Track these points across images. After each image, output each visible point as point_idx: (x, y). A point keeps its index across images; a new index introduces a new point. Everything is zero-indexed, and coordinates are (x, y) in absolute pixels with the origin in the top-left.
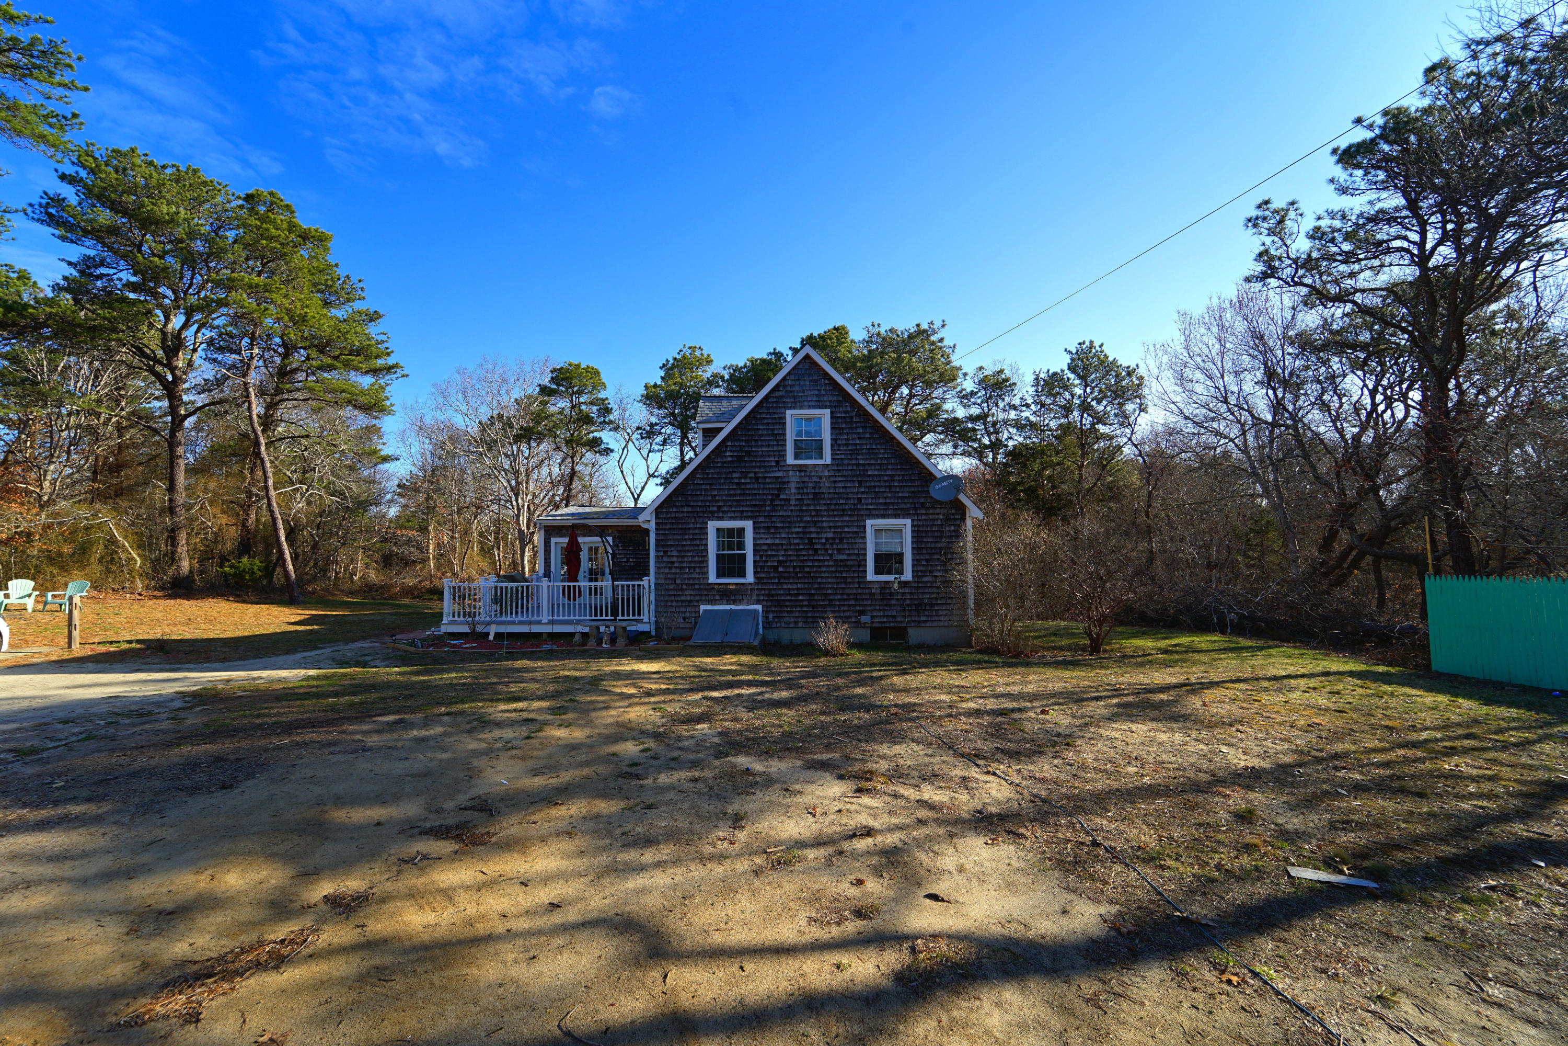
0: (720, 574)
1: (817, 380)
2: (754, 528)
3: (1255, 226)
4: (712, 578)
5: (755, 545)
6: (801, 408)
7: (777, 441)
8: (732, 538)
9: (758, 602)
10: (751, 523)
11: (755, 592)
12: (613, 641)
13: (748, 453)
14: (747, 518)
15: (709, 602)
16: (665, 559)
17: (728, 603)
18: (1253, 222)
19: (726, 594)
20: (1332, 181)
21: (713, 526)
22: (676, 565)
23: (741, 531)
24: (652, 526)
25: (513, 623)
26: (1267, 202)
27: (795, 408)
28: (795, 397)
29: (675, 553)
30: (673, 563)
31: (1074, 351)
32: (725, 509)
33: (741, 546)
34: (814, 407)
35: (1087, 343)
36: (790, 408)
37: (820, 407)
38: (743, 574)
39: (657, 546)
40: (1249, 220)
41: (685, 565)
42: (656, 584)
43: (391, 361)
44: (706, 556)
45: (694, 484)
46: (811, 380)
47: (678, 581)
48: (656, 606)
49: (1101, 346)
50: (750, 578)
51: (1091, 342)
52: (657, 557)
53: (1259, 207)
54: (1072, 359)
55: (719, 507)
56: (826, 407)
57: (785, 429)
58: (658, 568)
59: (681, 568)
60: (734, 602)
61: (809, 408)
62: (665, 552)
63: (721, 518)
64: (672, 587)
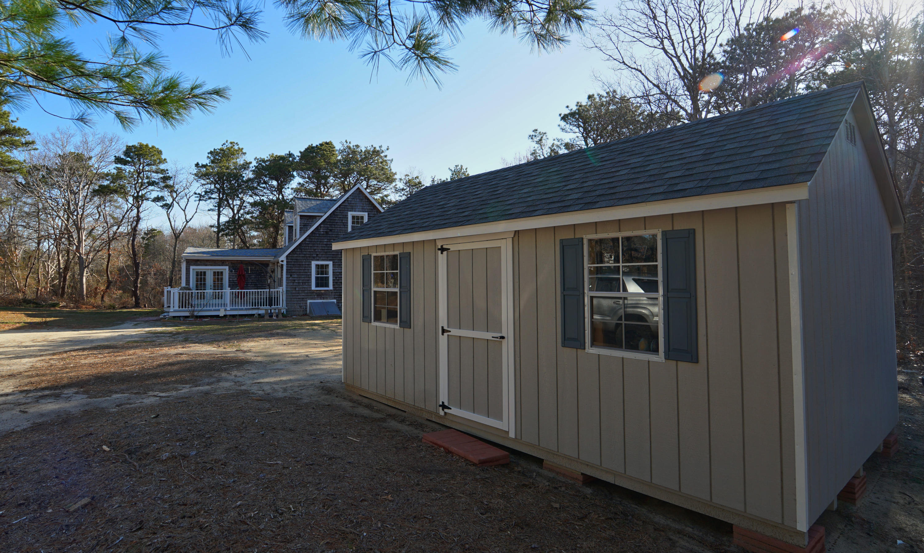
0: (317, 286)
1: (362, 199)
2: (333, 265)
3: (532, 138)
4: (313, 288)
5: (333, 272)
6: (355, 211)
7: (344, 225)
8: (322, 269)
9: (335, 298)
10: (331, 262)
11: (333, 294)
12: (277, 316)
13: (331, 230)
14: (330, 260)
15: (312, 299)
16: (290, 279)
17: (321, 299)
18: (531, 137)
19: (320, 295)
20: (559, 126)
21: (314, 263)
22: (296, 281)
23: (327, 266)
24: (285, 263)
25: (211, 310)
26: (536, 130)
27: (352, 211)
28: (352, 206)
29: (296, 276)
30: (294, 280)
31: (453, 170)
32: (320, 256)
33: (327, 273)
34: (360, 211)
35: (460, 167)
36: (350, 211)
37: (363, 212)
38: (327, 286)
39: (287, 272)
40: (530, 136)
41: (301, 281)
42: (287, 291)
43: (29, 138)
44: (311, 277)
45: (305, 244)
46: (359, 199)
47: (297, 289)
48: (286, 301)
49: (466, 169)
50: (331, 287)
51: (462, 166)
52: (287, 278)
53: (534, 131)
54: (452, 174)
55: (317, 255)
56: (366, 212)
57: (347, 220)
58: (287, 283)
59: (299, 283)
60: (324, 299)
61: (358, 211)
62: (291, 275)
63: (318, 260)
64: (294, 292)
